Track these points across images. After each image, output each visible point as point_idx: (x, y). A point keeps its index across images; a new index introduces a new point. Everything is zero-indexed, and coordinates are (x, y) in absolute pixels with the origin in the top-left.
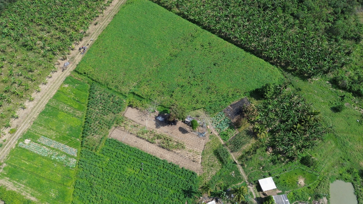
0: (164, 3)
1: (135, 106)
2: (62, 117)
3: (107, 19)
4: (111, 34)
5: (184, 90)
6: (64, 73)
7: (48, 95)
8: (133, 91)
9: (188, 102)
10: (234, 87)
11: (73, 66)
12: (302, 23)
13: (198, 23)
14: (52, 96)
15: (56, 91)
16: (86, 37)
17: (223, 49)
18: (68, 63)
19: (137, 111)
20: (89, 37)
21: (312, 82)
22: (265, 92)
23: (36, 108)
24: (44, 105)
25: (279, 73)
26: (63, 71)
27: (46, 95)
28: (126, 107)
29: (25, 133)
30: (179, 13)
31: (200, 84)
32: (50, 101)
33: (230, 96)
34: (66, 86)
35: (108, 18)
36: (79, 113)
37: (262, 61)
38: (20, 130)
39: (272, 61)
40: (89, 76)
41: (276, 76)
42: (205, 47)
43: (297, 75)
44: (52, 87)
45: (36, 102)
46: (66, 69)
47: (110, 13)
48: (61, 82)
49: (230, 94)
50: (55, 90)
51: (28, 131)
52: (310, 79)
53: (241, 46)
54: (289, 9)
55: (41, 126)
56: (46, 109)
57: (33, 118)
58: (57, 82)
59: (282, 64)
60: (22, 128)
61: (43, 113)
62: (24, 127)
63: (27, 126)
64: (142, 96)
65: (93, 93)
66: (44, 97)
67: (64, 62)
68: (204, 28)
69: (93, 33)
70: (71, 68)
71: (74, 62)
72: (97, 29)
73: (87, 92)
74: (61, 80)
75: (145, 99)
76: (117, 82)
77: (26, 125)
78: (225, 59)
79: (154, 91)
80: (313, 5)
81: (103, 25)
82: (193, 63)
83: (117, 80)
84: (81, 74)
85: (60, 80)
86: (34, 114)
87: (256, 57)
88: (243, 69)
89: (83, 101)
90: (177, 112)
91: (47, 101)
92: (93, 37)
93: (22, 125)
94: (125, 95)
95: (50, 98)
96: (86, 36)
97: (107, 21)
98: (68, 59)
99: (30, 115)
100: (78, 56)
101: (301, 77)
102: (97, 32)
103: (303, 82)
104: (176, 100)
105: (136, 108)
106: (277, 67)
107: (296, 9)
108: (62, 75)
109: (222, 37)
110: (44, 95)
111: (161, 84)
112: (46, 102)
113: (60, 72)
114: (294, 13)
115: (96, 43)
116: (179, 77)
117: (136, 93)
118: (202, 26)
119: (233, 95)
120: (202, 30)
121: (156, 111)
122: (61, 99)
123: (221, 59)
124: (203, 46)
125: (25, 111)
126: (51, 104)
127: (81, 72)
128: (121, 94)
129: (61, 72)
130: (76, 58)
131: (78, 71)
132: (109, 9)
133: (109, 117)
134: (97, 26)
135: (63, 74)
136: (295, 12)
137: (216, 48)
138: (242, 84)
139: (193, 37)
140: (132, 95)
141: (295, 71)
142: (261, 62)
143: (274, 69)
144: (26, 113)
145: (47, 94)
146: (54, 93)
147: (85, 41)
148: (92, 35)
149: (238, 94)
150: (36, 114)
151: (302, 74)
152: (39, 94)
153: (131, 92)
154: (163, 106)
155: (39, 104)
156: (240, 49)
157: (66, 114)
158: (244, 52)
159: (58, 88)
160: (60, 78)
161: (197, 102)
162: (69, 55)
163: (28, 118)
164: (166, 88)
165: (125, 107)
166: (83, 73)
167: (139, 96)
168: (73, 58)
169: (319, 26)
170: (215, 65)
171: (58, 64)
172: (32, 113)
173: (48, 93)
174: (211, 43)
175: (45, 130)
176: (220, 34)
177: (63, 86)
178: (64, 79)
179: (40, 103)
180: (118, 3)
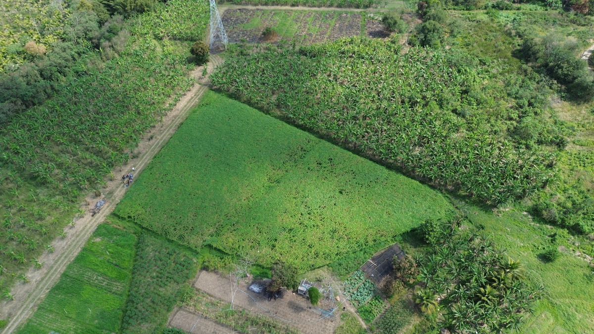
0: (257, 103)
1: (213, 269)
2: (87, 296)
3: (168, 131)
4: (173, 152)
5: (294, 236)
6: (94, 219)
7: (66, 257)
8: (210, 243)
9: (301, 256)
10: (376, 228)
11: (111, 207)
12: (472, 123)
13: (310, 130)
14: (73, 259)
15: (80, 249)
16: (134, 159)
17: (353, 167)
18: (103, 202)
19: (216, 277)
20: (139, 159)
21: (500, 215)
22: (426, 234)
23: (44, 282)
24: (59, 276)
25: (445, 202)
26: (93, 216)
27: (63, 258)
28: (198, 271)
29: (23, 326)
30: (281, 116)
31: (319, 224)
32: (69, 267)
33: (371, 243)
34: (98, 240)
35: (171, 128)
36: (118, 287)
37: (416, 183)
38: (14, 322)
39: (432, 183)
40: (136, 221)
41: (441, 207)
42: (324, 165)
43: (474, 204)
44: (74, 243)
45: (46, 271)
46: (98, 212)
47: (173, 121)
48: (89, 234)
49: (370, 239)
50: (78, 248)
51: (28, 324)
52: (495, 210)
53: (380, 162)
54: (448, 103)
55: (51, 311)
56: (62, 282)
57: (39, 299)
58: (83, 233)
59: (449, 187)
60: (17, 318)
61: (57, 288)
62: (22, 316)
63: (27, 315)
64: (225, 251)
65: (142, 250)
66: (60, 261)
67: (96, 200)
68: (322, 137)
69: (144, 152)
70: (106, 210)
71: (113, 200)
72: (151, 147)
73: (132, 249)
74: (90, 230)
75: (229, 255)
76: (182, 229)
77: (26, 311)
78: (356, 183)
79: (243, 240)
80: (484, 96)
81: (161, 139)
82: (307, 191)
83: (183, 226)
84: (123, 219)
85: (87, 231)
86: (40, 292)
87: (406, 178)
88: (388, 198)
89: (126, 264)
90: (284, 275)
91: (65, 268)
92: (146, 158)
93: (19, 313)
94: (196, 251)
95: (69, 263)
96: (134, 157)
97: (168, 134)
98: (103, 196)
99: (34, 294)
100: (119, 189)
101: (481, 206)
102: (152, 151)
103: (485, 215)
104: (281, 255)
105: (215, 271)
106: (442, 193)
107: (459, 103)
108: (91, 223)
109: (349, 149)
110: (59, 258)
111: (255, 228)
112: (62, 269)
113: (88, 217)
114: (456, 109)
115: (150, 167)
116: (284, 215)
117: (214, 246)
118: (317, 134)
119: (375, 241)
120: (317, 140)
121: (248, 275)
122: (88, 263)
123: (350, 183)
124: (320, 164)
125: (27, 287)
126: (71, 272)
127: (123, 216)
128: (190, 249)
129: (91, 218)
130: (115, 194)
131: (118, 214)
132: (172, 115)
133: (169, 290)
134: (152, 142)
135: (93, 221)
136: (458, 107)
137: (341, 166)
138: (388, 222)
139: (305, 151)
140: (207, 250)
141: (471, 196)
142: (415, 186)
143: (436, 196)
144: (27, 292)
145: (64, 256)
146: (76, 254)
147: (132, 165)
148: (144, 155)
149: (383, 239)
150: (44, 292)
151: (482, 202)
152: (51, 257)
153: (205, 244)
154: (260, 266)
155: (50, 274)
156: (378, 166)
157: (95, 289)
158: (386, 171)
159: (84, 244)
160: (88, 227)
161: (317, 255)
162: (104, 189)
163: (29, 300)
164: (264, 234)
165: (195, 272)
166: (126, 217)
167: (219, 250)
168: (111, 193)
169: (497, 126)
170: (341, 192)
171: (86, 205)
172: (37, 291)
173: (66, 254)
174: (333, 158)
175: (58, 320)
176: (345, 145)
177: (93, 241)
178: (94, 228)
179: (52, 271)
180: (185, 106)
